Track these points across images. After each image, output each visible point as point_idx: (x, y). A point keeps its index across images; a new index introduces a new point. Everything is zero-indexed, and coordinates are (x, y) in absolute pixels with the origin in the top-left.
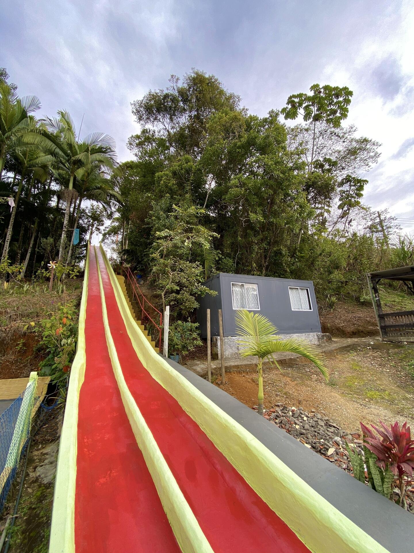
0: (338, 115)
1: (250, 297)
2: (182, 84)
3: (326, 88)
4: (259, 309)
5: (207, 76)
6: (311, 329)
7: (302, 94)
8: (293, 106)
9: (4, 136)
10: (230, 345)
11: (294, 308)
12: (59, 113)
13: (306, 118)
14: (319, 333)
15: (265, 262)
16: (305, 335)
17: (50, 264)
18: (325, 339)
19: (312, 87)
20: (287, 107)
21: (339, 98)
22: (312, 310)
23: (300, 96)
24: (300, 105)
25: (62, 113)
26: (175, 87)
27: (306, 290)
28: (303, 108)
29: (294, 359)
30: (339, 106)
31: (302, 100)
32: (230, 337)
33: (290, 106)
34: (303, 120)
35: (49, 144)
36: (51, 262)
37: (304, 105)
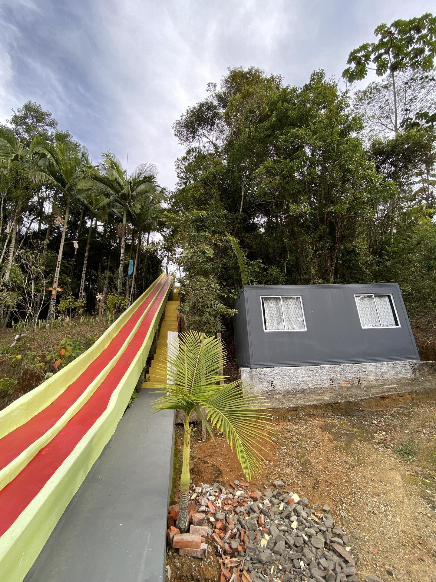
0: (427, 53)
1: (291, 314)
2: (221, 88)
3: (396, 24)
4: (306, 330)
5: (246, 70)
6: (400, 355)
7: (367, 44)
8: (358, 63)
9: (65, 187)
10: (259, 380)
11: (366, 325)
12: (103, 155)
13: (380, 71)
14: (414, 361)
15: (332, 265)
16: (388, 364)
17: (98, 296)
18: (426, 370)
19: (376, 30)
20: (349, 68)
21: (421, 32)
22: (400, 326)
23: (364, 47)
24: (367, 57)
25: (106, 154)
26: (214, 95)
27: (387, 298)
28: (373, 61)
29: (356, 402)
30: (424, 42)
31: (369, 52)
32: (259, 369)
33: (353, 65)
34: (377, 76)
35: (100, 185)
36: (98, 294)
37: (373, 57)
